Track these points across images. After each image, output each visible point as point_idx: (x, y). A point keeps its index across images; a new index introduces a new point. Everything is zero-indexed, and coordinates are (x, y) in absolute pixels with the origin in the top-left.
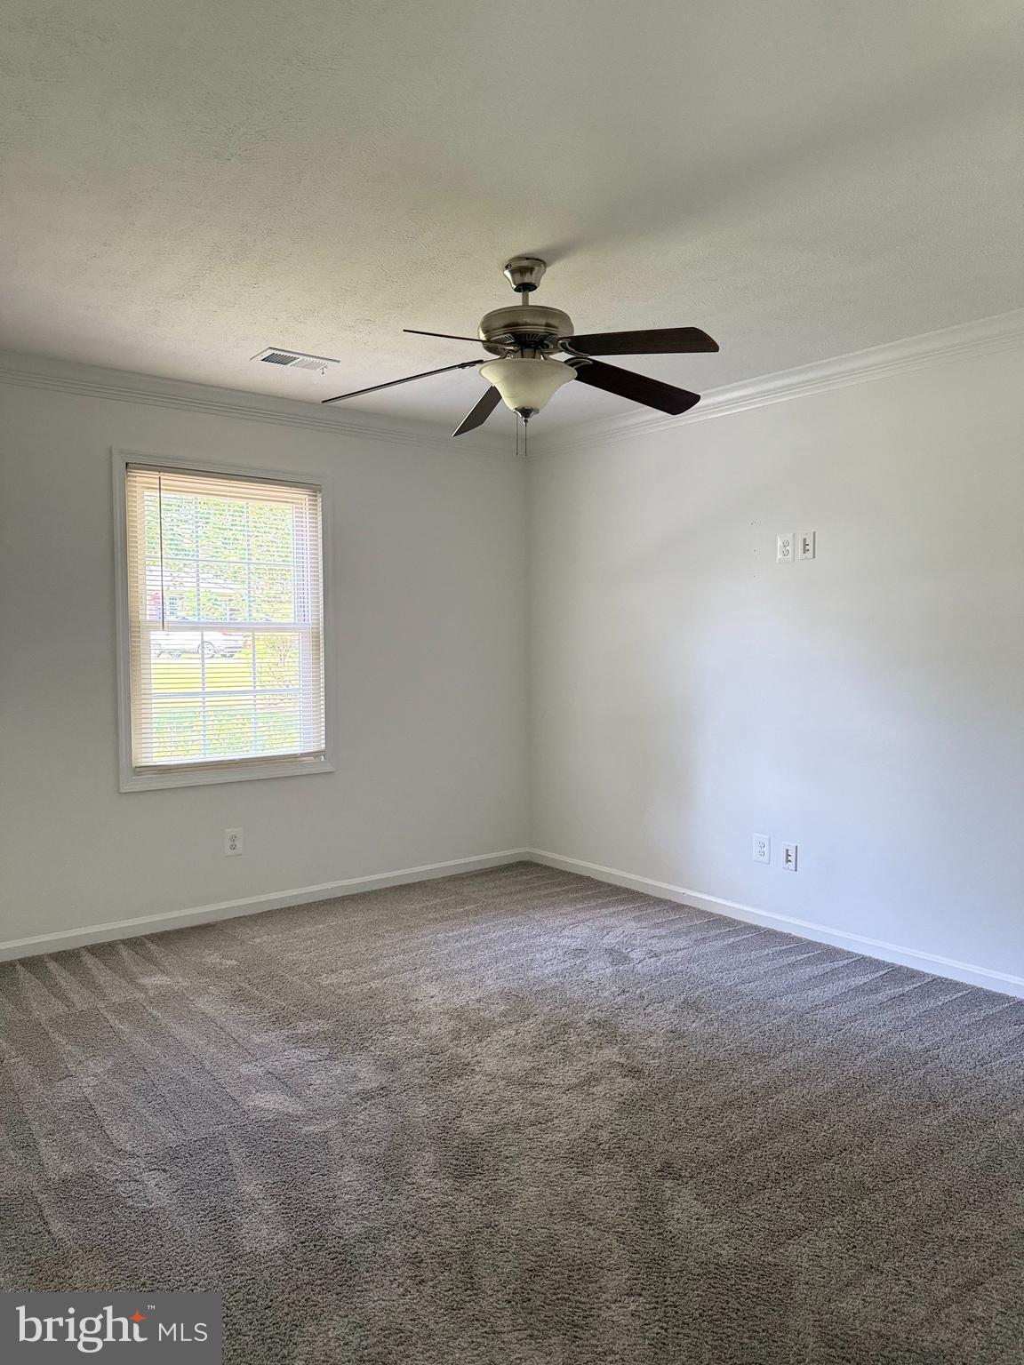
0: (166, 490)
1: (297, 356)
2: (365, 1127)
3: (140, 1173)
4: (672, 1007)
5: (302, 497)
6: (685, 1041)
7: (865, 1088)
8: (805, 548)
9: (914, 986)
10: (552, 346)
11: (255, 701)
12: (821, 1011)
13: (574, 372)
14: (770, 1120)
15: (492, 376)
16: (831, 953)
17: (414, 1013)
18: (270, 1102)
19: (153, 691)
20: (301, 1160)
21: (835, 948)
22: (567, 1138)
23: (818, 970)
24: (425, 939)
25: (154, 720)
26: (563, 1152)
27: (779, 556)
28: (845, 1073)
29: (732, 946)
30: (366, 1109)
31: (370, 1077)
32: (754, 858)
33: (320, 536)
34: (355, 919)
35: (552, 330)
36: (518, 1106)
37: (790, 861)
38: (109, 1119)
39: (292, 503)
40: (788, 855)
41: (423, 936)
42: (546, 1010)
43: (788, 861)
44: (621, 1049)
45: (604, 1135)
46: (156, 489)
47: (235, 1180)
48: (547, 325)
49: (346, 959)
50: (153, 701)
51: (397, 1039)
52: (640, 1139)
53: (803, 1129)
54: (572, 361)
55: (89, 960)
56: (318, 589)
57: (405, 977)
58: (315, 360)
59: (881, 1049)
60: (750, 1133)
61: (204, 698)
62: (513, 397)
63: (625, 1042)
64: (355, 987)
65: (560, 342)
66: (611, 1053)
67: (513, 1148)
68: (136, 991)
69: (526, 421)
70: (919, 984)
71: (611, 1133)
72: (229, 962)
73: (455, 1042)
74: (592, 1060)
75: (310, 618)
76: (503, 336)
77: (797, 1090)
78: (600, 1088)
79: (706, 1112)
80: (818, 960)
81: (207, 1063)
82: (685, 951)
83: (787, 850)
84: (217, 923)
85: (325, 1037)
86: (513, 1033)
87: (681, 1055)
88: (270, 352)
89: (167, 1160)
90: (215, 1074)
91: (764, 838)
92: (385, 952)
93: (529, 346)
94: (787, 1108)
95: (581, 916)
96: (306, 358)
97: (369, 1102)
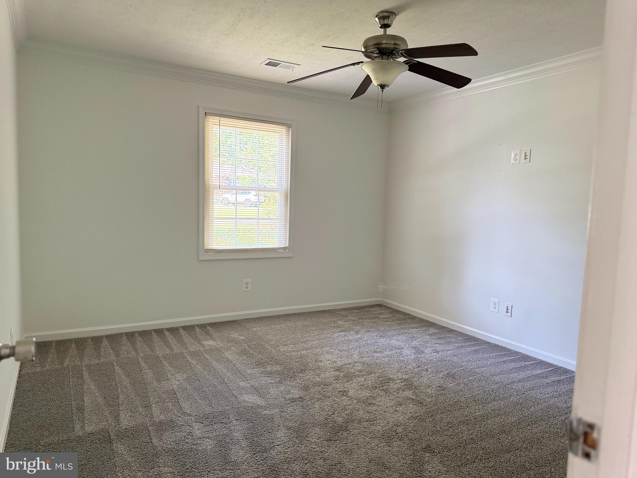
0: (223, 125)
1: (281, 62)
2: (291, 414)
3: (192, 423)
4: (441, 376)
5: (282, 130)
6: (446, 392)
7: (533, 422)
8: (525, 157)
9: (566, 377)
10: (397, 54)
11: (258, 223)
12: (516, 384)
13: (407, 67)
14: (482, 432)
15: (367, 69)
16: (525, 358)
17: (319, 367)
18: (251, 399)
19: (215, 216)
20: (261, 425)
21: (527, 356)
22: (382, 429)
23: (518, 365)
24: (328, 335)
25: (214, 229)
26: (379, 435)
27: (512, 161)
28: (524, 414)
29: (475, 351)
30: (292, 406)
31: (296, 393)
32: (490, 310)
33: (290, 148)
34: (298, 323)
35: (397, 46)
36: (361, 412)
37: (508, 312)
38: (182, 399)
39: (278, 132)
40: (508, 309)
41: (328, 333)
42: (380, 371)
43: (507, 312)
44: (414, 392)
45: (400, 430)
46: (218, 125)
47: (231, 430)
48: (395, 44)
49: (292, 340)
50: (214, 220)
51: (309, 376)
52: (417, 433)
53: (498, 437)
54: (407, 62)
55: (182, 332)
56: (288, 173)
57: (316, 351)
58: (289, 64)
59: (544, 404)
60: (471, 436)
61: (236, 220)
62: (377, 79)
63: (416, 389)
64: (294, 353)
65: (400, 52)
66: (408, 393)
67: (356, 431)
68: (200, 347)
69: (382, 91)
70: (569, 376)
71: (404, 429)
72: (241, 337)
73: (336, 381)
74: (399, 396)
75: (284, 187)
76: (373, 50)
77: (497, 420)
78: (401, 409)
79: (450, 424)
80: (519, 360)
81: (226, 380)
82: (452, 351)
83: (507, 307)
84: (239, 320)
85: (279, 373)
86: (363, 380)
87: (442, 398)
88: (269, 61)
89: (204, 419)
90: (229, 385)
91: (496, 300)
92: (310, 339)
93: (385, 54)
94: (492, 427)
95: (402, 331)
96: (285, 63)
97: (294, 404)
